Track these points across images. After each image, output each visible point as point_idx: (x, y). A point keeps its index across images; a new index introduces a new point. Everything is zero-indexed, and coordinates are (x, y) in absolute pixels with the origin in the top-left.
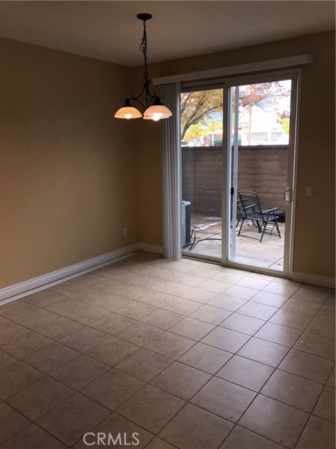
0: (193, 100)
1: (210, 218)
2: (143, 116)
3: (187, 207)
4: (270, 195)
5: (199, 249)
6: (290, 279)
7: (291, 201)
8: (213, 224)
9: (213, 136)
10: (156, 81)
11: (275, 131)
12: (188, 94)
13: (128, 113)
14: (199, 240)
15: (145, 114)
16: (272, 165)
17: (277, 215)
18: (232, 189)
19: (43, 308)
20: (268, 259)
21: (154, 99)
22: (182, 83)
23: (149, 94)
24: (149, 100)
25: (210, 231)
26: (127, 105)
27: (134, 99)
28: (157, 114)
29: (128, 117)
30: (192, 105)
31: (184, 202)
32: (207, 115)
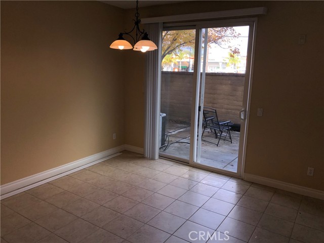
0: (169, 36)
1: (179, 125)
2: (133, 48)
3: (163, 118)
4: (223, 110)
5: (171, 151)
6: (242, 179)
7: (245, 119)
8: (182, 130)
9: (180, 63)
10: (144, 21)
11: (225, 62)
12: (166, 32)
13: (121, 45)
14: (171, 142)
15: (135, 47)
16: (225, 88)
17: (230, 126)
18: (200, 107)
19: (44, 200)
20: (224, 160)
21: (143, 35)
22: (164, 23)
23: (139, 30)
24: (139, 35)
25: (179, 136)
26: (121, 38)
27: (127, 34)
28: (144, 47)
29: (121, 48)
30: (168, 40)
31: (161, 114)
32: (179, 48)
